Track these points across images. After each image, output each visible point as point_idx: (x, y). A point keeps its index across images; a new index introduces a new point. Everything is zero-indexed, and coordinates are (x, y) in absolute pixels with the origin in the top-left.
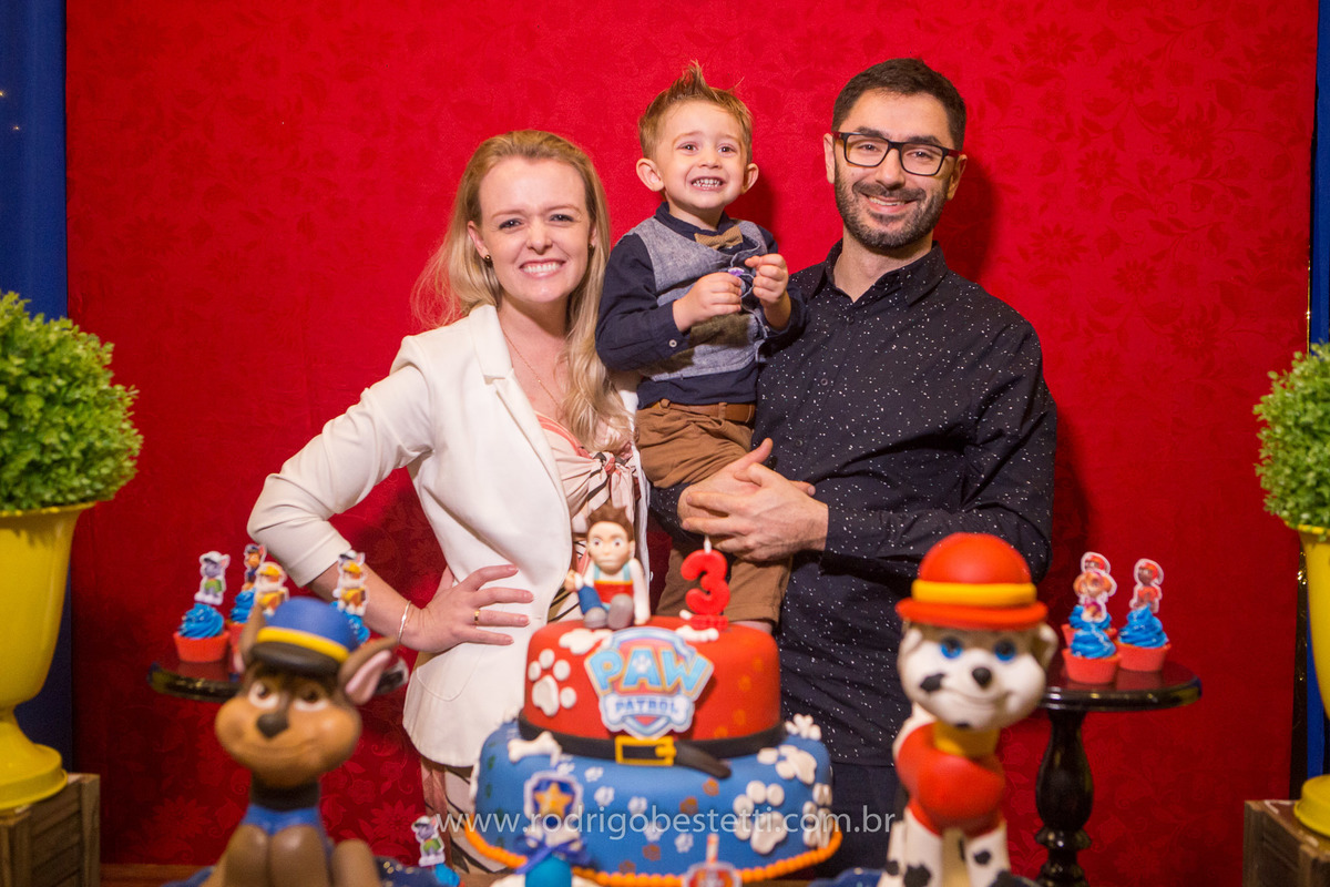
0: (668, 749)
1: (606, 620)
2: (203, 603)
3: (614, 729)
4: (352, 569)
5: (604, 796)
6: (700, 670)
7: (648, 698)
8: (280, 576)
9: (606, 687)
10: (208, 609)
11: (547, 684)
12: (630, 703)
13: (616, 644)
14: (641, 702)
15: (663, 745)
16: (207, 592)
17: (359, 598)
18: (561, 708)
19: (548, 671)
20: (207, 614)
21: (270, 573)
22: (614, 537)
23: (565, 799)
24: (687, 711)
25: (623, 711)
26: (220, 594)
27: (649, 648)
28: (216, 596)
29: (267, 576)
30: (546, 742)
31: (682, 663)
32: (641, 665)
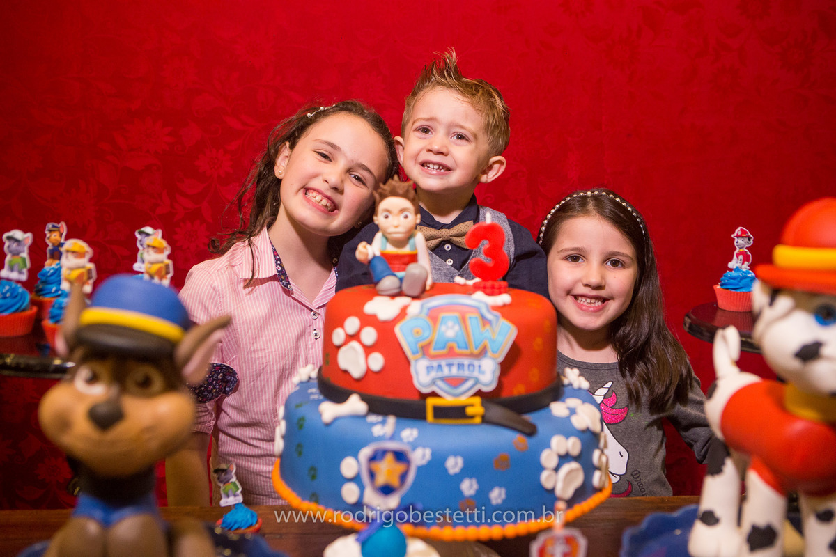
0: (476, 408)
1: (400, 287)
2: (8, 280)
3: (425, 391)
4: (156, 244)
5: (420, 457)
6: (504, 334)
7: (456, 361)
8: (87, 252)
9: (417, 352)
10: (14, 285)
11: (353, 349)
12: (440, 366)
13: (425, 311)
14: (450, 365)
15: (472, 405)
16: (12, 269)
17: (164, 272)
18: (368, 371)
19: (355, 337)
20: (13, 290)
21: (76, 249)
22: (402, 211)
23: (400, 468)
24: (494, 372)
25: (433, 374)
26: (25, 271)
27: (457, 314)
28: (20, 272)
29: (73, 252)
30: (355, 404)
31: (488, 327)
32: (450, 330)
